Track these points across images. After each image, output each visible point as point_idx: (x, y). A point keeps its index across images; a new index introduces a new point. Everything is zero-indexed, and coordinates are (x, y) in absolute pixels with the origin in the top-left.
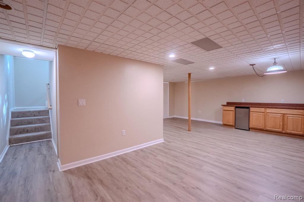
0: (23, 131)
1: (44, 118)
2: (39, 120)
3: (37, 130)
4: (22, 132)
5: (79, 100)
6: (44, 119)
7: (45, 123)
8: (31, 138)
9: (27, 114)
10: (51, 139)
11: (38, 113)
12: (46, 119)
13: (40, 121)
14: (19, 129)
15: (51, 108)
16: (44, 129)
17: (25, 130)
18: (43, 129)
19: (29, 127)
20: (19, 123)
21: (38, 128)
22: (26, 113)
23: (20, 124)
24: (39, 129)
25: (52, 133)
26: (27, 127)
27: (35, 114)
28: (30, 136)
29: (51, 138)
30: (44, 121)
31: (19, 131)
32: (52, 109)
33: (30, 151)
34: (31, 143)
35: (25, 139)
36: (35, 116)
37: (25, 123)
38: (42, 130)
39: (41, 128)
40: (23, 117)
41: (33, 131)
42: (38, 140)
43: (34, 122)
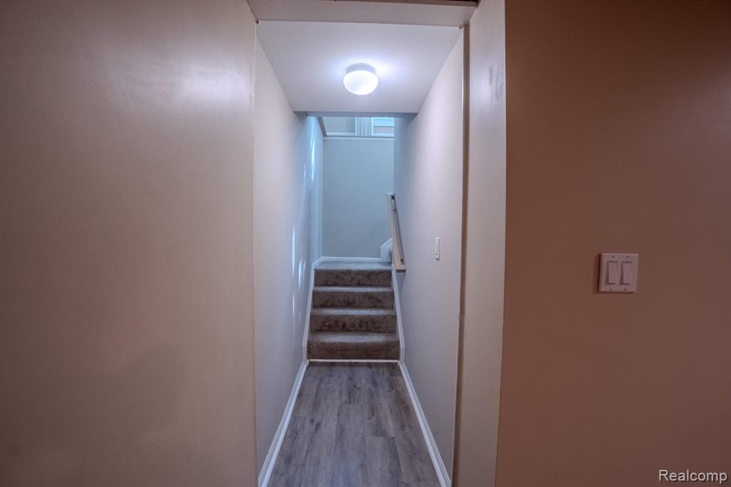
0: (334, 325)
1: (381, 293)
2: (369, 296)
3: (364, 328)
4: (333, 327)
5: (606, 257)
6: (381, 297)
7: (382, 307)
8: (352, 350)
9: (343, 279)
10: (399, 362)
11: (368, 276)
12: (385, 297)
13: (371, 300)
14: (328, 318)
15: (402, 267)
16: (379, 327)
17: (340, 324)
18: (377, 325)
19: (348, 316)
20: (328, 301)
21: (367, 322)
22: (342, 276)
23: (329, 303)
24: (370, 324)
25: (402, 346)
26: (344, 316)
27: (359, 281)
28: (350, 344)
29: (398, 359)
30: (379, 301)
31: (327, 324)
32: (404, 271)
33: (350, 403)
34: (351, 365)
35: (338, 350)
36: (360, 285)
37: (339, 301)
38: (376, 328)
39: (374, 322)
40: (335, 285)
41: (356, 328)
42: (367, 358)
43: (357, 302)
